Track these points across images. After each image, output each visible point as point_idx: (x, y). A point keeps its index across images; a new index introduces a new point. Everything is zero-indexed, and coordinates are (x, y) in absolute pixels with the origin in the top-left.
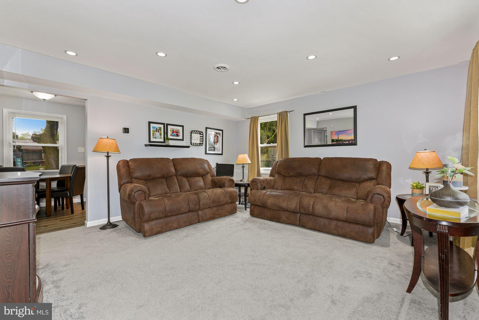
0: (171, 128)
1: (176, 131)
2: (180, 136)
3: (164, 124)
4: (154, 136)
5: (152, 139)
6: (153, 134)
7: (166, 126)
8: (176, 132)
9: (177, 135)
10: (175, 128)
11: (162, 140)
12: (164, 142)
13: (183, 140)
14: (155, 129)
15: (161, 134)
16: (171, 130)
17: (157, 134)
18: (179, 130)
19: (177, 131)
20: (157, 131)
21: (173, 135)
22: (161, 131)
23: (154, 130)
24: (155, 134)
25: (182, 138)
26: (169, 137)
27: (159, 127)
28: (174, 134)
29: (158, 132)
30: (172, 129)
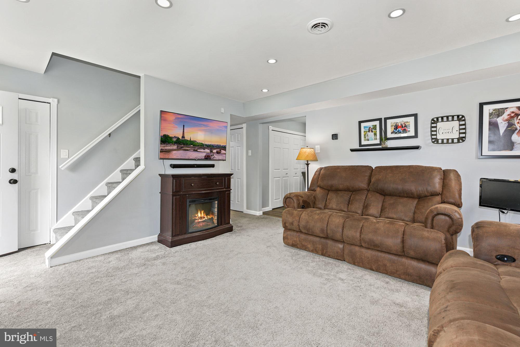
0: (393, 122)
1: (402, 125)
2: (409, 131)
3: (380, 120)
4: (365, 137)
5: (363, 143)
6: (365, 135)
7: (383, 122)
8: (402, 127)
9: (405, 131)
10: (399, 121)
11: (378, 142)
12: (380, 144)
13: (416, 136)
14: (367, 129)
15: (375, 134)
16: (392, 126)
17: (371, 134)
18: (408, 122)
19: (404, 125)
20: (370, 131)
21: (396, 131)
22: (376, 129)
23: (366, 131)
24: (367, 135)
25: (413, 134)
26: (389, 135)
27: (373, 125)
28: (398, 130)
29: (372, 132)
30: (395, 123)
